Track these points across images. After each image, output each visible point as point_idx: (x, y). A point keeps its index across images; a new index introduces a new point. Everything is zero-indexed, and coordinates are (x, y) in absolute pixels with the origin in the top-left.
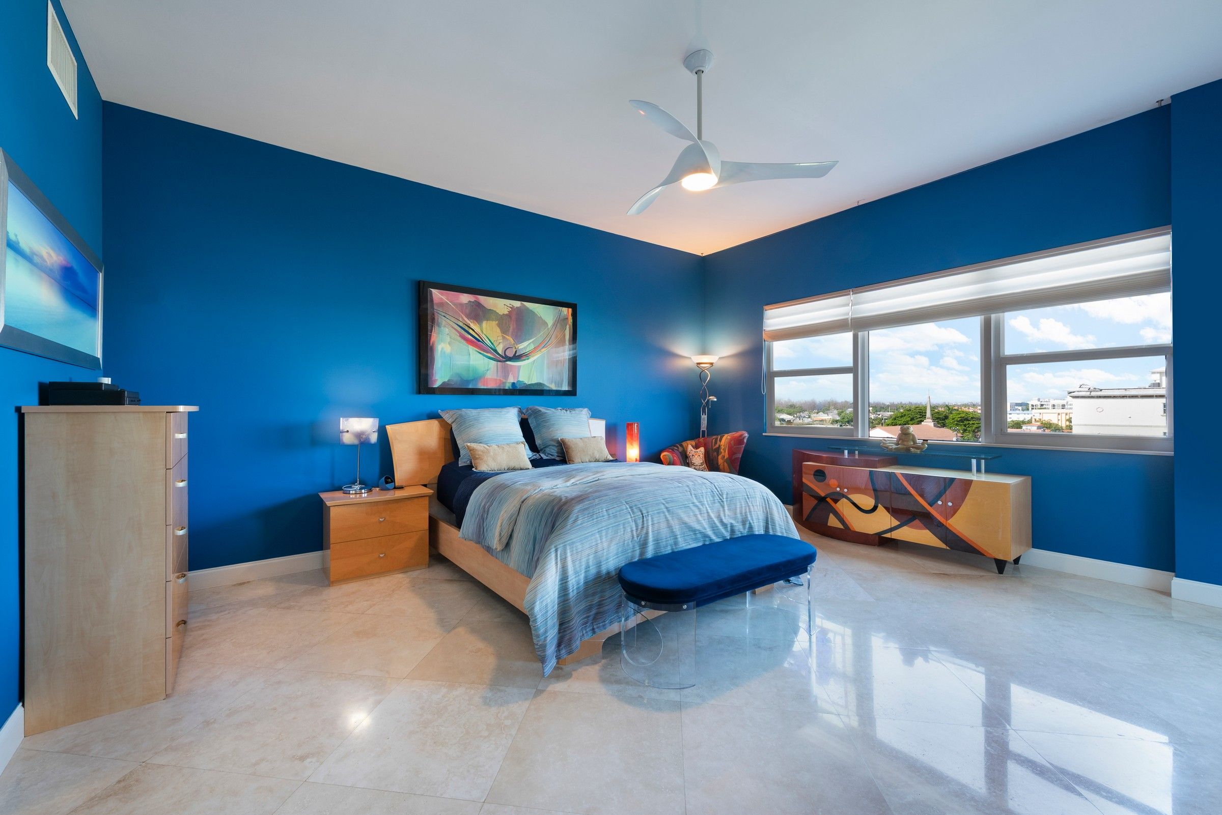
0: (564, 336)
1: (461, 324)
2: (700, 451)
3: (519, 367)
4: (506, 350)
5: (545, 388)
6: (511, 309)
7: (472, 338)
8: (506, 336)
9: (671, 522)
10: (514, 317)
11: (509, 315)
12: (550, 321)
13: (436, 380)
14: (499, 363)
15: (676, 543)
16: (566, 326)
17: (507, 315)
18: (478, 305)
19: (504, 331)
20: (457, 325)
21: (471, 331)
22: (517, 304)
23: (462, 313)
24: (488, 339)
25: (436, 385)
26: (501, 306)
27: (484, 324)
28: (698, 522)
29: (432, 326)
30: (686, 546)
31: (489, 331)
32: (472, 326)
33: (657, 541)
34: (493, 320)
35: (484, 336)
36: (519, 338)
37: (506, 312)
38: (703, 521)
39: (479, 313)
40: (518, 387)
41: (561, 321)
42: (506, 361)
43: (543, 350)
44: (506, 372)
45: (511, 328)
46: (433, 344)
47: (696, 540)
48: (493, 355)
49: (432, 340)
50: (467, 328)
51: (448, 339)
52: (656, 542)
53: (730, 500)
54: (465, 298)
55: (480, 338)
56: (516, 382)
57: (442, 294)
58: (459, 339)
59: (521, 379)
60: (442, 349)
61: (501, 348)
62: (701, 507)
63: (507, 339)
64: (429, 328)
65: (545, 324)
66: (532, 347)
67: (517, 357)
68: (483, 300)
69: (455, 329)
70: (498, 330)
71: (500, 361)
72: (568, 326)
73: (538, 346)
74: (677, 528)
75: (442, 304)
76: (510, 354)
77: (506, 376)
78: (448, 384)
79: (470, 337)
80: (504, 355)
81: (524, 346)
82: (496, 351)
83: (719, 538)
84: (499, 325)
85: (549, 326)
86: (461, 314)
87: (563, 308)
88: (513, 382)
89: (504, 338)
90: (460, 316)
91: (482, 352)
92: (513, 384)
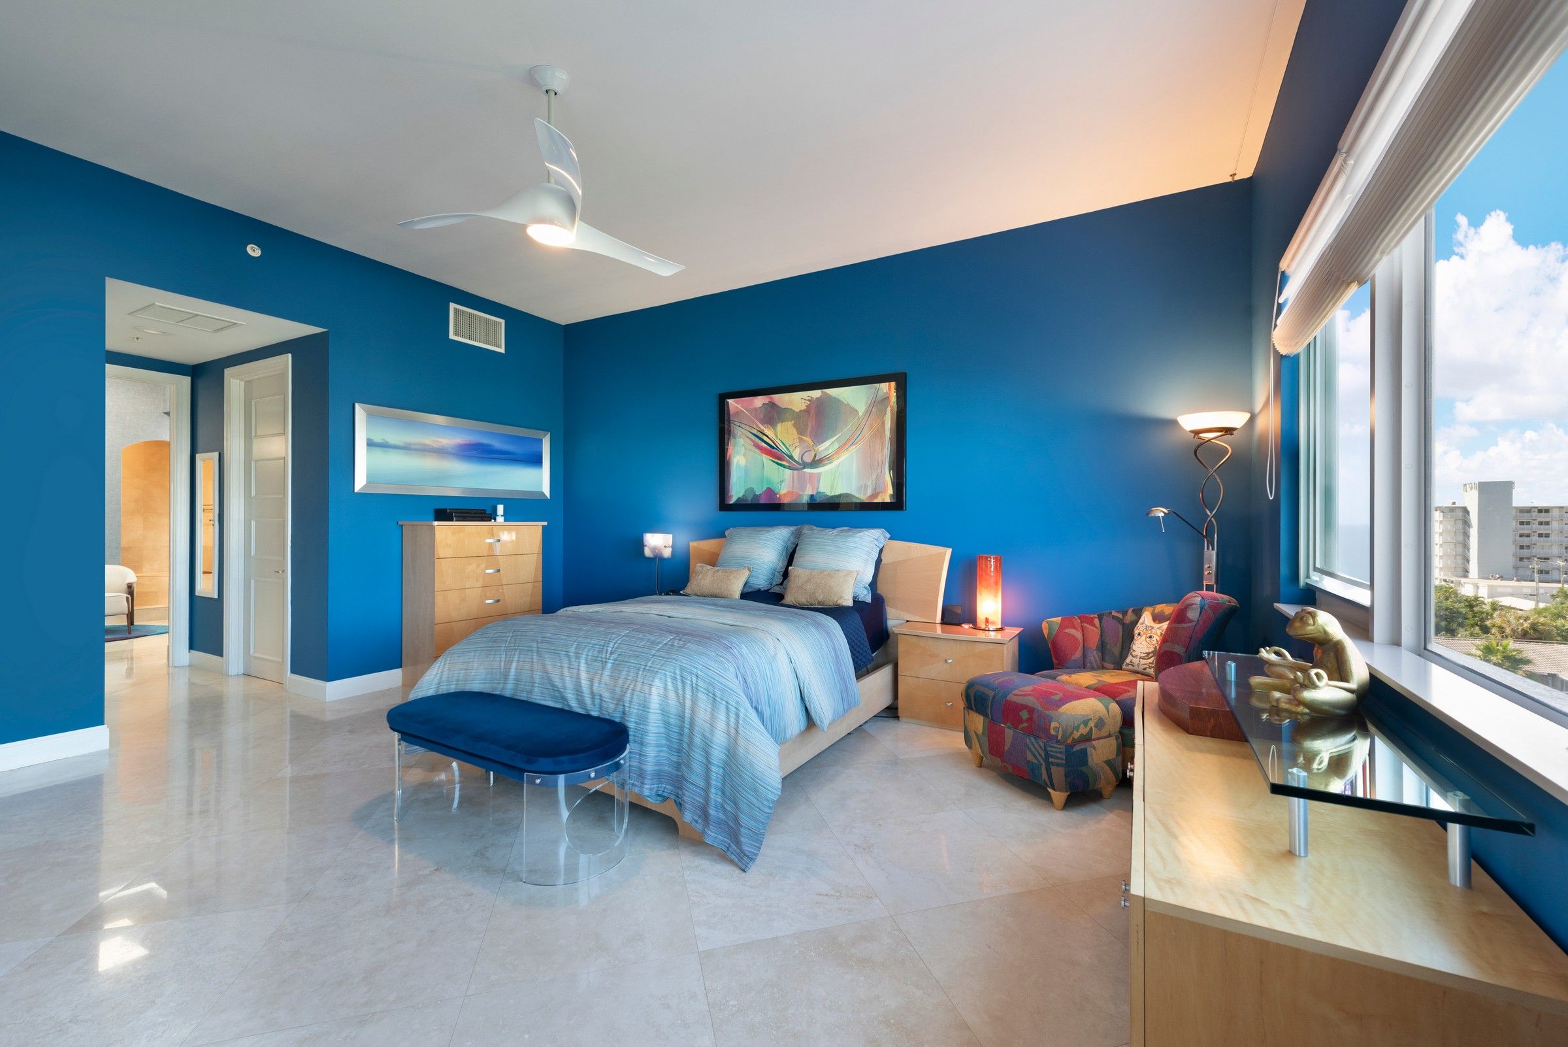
0: (883, 424)
1: (755, 432)
2: (1159, 628)
3: (819, 475)
4: (803, 454)
5: (854, 500)
6: (809, 403)
7: (766, 445)
8: (803, 437)
9: (535, 666)
10: (813, 412)
11: (807, 411)
12: (861, 408)
13: (731, 497)
14: (795, 472)
15: (531, 692)
16: (886, 410)
17: (804, 411)
18: (772, 405)
19: (801, 431)
20: (752, 433)
21: (765, 438)
22: (816, 394)
23: (756, 419)
24: (783, 443)
25: (732, 501)
26: (797, 401)
27: (779, 427)
28: (562, 677)
29: (729, 439)
30: (540, 700)
31: (784, 435)
32: (766, 431)
33: (517, 680)
34: (788, 421)
35: (778, 441)
36: (819, 438)
37: (803, 407)
38: (568, 679)
39: (773, 415)
40: (818, 500)
41: (879, 403)
42: (804, 468)
43: (851, 448)
44: (802, 482)
45: (810, 426)
46: (730, 457)
47: (554, 698)
48: (789, 462)
49: (728, 454)
50: (760, 435)
51: (743, 450)
52: (515, 682)
53: (618, 664)
54: (759, 401)
55: (774, 443)
56: (815, 494)
57: (737, 403)
58: (754, 448)
59: (821, 490)
60: (738, 462)
61: (797, 455)
62: (573, 660)
63: (804, 441)
64: (726, 441)
65: (855, 411)
66: (836, 446)
67: (816, 463)
68: (777, 398)
69: (749, 438)
70: (795, 432)
71: (797, 470)
72: (889, 409)
73: (845, 444)
74: (538, 675)
75: (738, 413)
76: (808, 458)
77: (803, 488)
78: (743, 500)
79: (764, 445)
80: (801, 462)
81: (826, 447)
82: (791, 457)
83: (581, 708)
84: (796, 426)
85: (861, 414)
86: (755, 421)
87: (882, 384)
88: (811, 493)
89: (801, 440)
90: (754, 422)
91: (776, 461)
92: (812, 496)
